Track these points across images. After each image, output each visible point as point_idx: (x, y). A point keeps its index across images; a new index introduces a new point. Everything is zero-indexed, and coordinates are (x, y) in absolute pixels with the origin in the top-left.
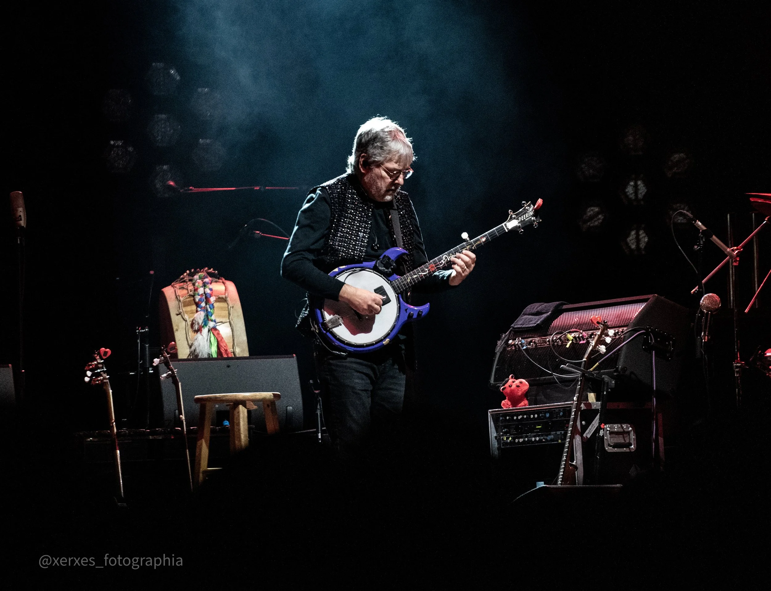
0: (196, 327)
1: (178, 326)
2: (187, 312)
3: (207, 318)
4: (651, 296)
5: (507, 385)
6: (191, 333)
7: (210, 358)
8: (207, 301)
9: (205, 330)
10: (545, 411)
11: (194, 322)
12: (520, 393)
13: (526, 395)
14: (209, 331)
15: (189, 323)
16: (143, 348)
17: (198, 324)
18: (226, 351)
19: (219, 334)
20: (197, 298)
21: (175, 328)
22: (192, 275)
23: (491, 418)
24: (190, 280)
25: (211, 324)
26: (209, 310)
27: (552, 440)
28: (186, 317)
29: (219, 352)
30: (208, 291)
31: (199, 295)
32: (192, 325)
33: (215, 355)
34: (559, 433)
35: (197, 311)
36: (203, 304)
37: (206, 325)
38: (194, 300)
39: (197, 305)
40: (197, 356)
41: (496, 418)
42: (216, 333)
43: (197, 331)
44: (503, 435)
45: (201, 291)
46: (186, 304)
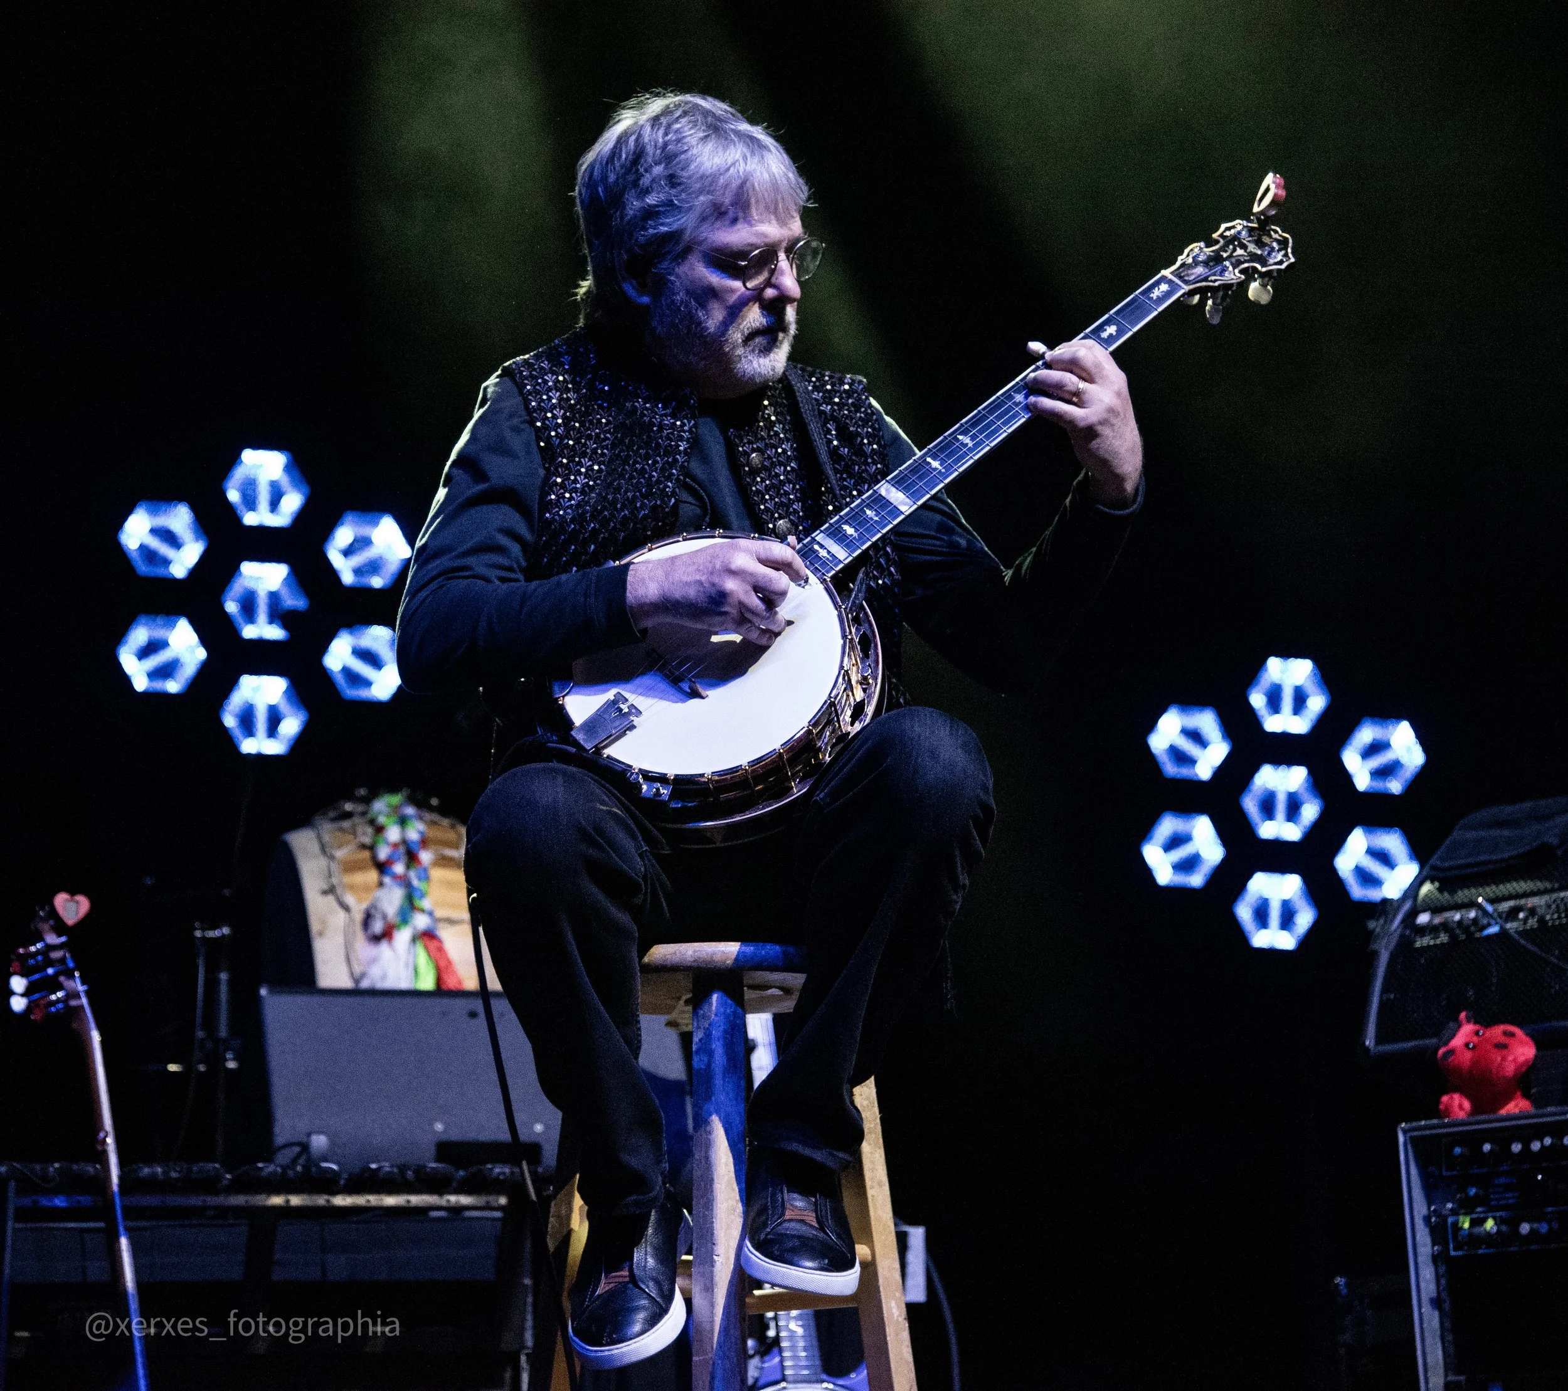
0: (378, 927)
1: (324, 922)
2: (352, 888)
3: (410, 904)
6: (361, 944)
7: (413, 992)
8: (412, 858)
9: (403, 936)
11: (373, 911)
14: (414, 939)
15: (359, 917)
16: (212, 984)
17: (385, 917)
19: (441, 949)
20: (383, 853)
21: (315, 926)
22: (368, 800)
23: (1409, 1147)
24: (362, 812)
25: (421, 921)
26: (415, 882)
28: (350, 899)
30: (416, 839)
31: (387, 843)
32: (366, 920)
33: (427, 987)
35: (381, 884)
36: (399, 868)
37: (405, 921)
38: (373, 856)
39: (382, 867)
41: (1423, 1149)
42: (433, 945)
43: (376, 939)
44: (1454, 1212)
45: (393, 834)
46: (350, 867)
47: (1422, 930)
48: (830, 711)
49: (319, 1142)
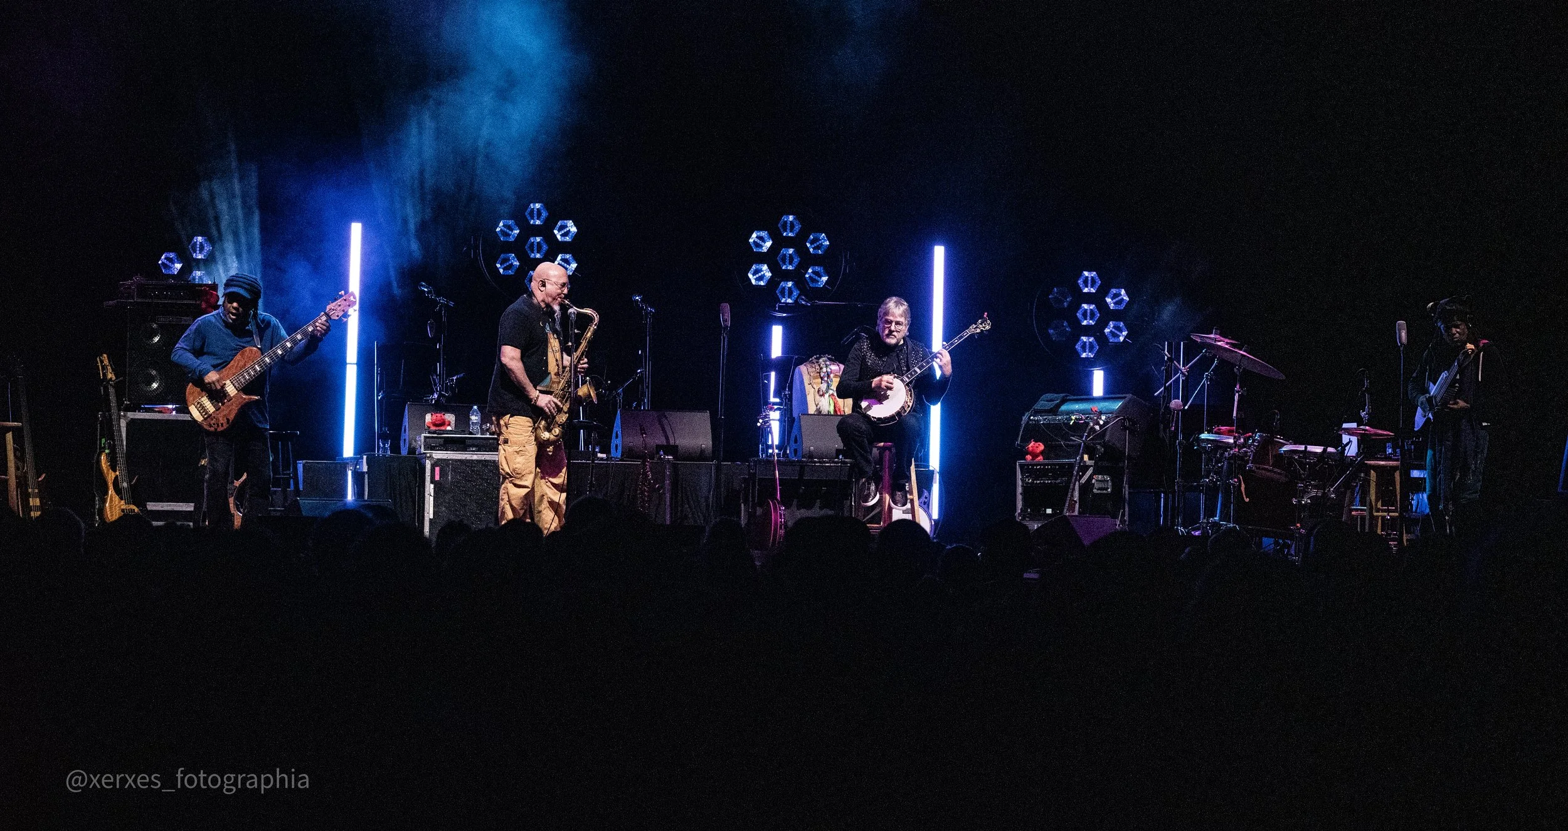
0: (821, 393)
1: (809, 392)
2: (815, 383)
3: (828, 388)
4: (1127, 395)
5: (1030, 446)
6: (818, 397)
7: (829, 414)
8: (828, 376)
9: (827, 396)
10: (1055, 465)
11: (819, 389)
12: (1038, 452)
13: (1042, 453)
14: (829, 396)
15: (817, 390)
17: (823, 391)
18: (839, 409)
21: (807, 393)
22: (818, 359)
23: (1018, 466)
24: (817, 362)
27: (1059, 483)
28: (815, 386)
29: (835, 411)
30: (829, 370)
31: (823, 372)
32: (819, 391)
33: (832, 413)
34: (1063, 479)
36: (826, 379)
37: (827, 392)
38: (820, 375)
39: (822, 378)
40: (820, 412)
41: (1022, 466)
43: (821, 396)
44: (1026, 479)
45: (824, 370)
46: (815, 378)
47: (1031, 420)
48: (903, 407)
49: (812, 448)
